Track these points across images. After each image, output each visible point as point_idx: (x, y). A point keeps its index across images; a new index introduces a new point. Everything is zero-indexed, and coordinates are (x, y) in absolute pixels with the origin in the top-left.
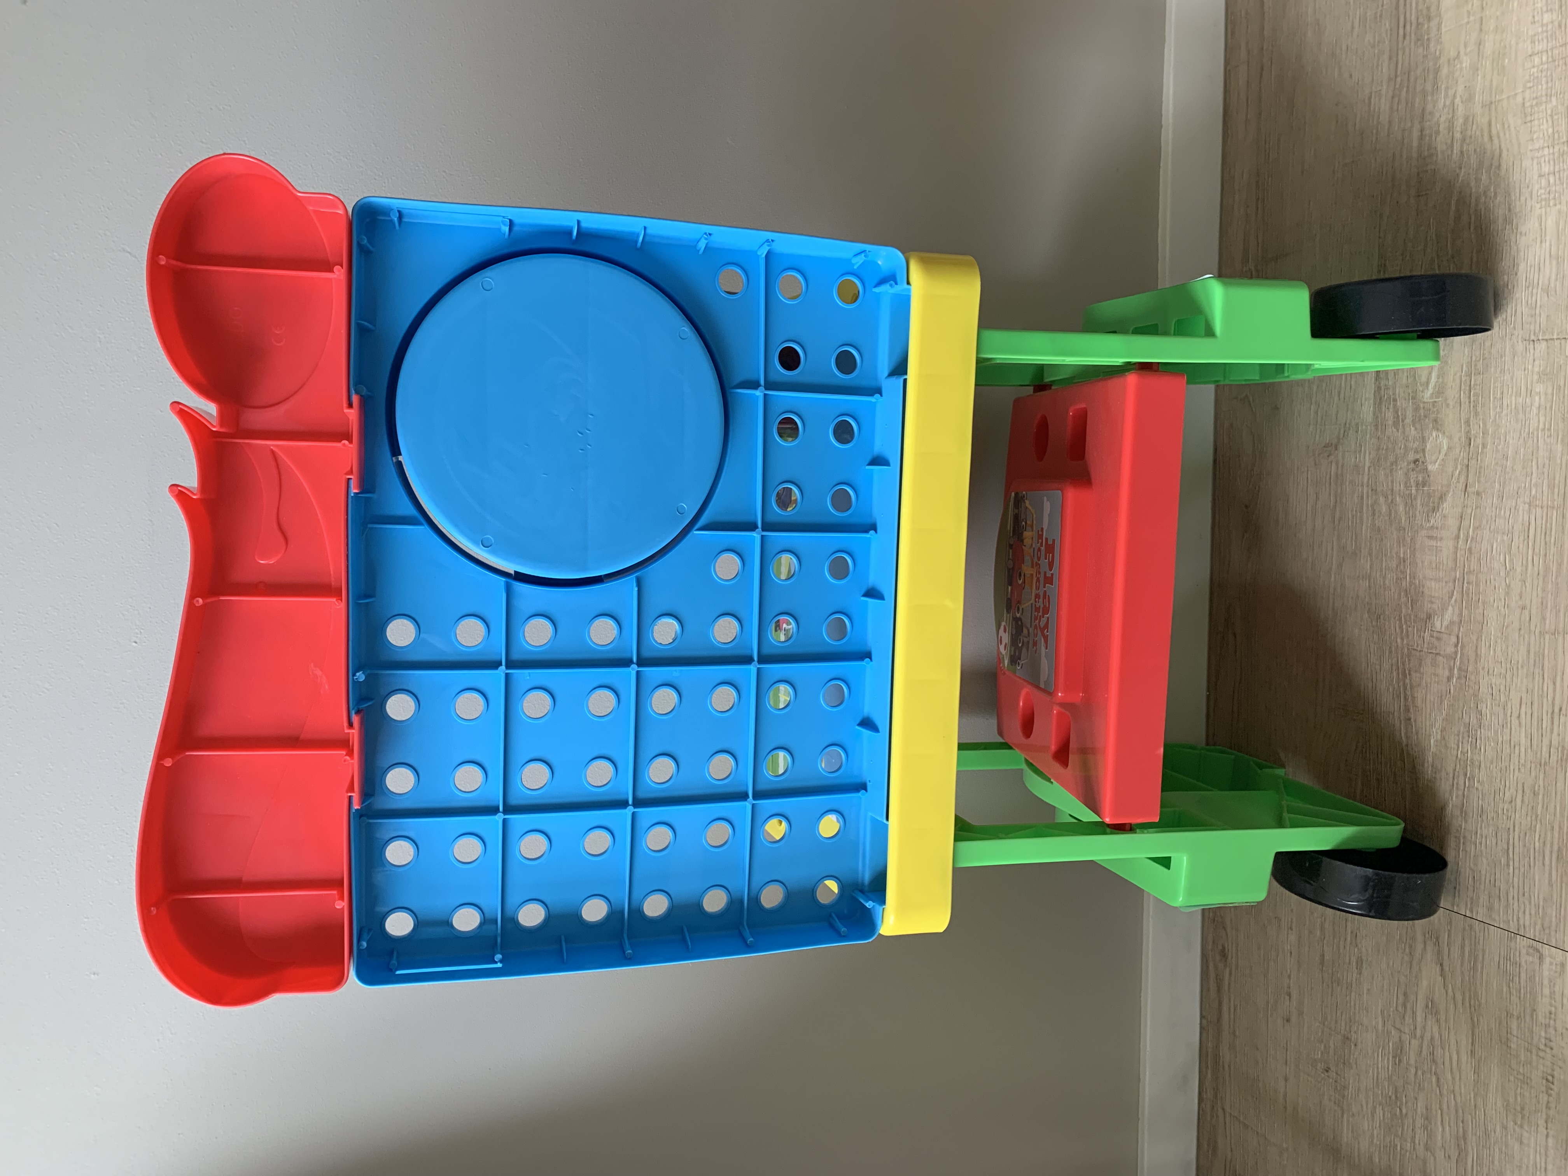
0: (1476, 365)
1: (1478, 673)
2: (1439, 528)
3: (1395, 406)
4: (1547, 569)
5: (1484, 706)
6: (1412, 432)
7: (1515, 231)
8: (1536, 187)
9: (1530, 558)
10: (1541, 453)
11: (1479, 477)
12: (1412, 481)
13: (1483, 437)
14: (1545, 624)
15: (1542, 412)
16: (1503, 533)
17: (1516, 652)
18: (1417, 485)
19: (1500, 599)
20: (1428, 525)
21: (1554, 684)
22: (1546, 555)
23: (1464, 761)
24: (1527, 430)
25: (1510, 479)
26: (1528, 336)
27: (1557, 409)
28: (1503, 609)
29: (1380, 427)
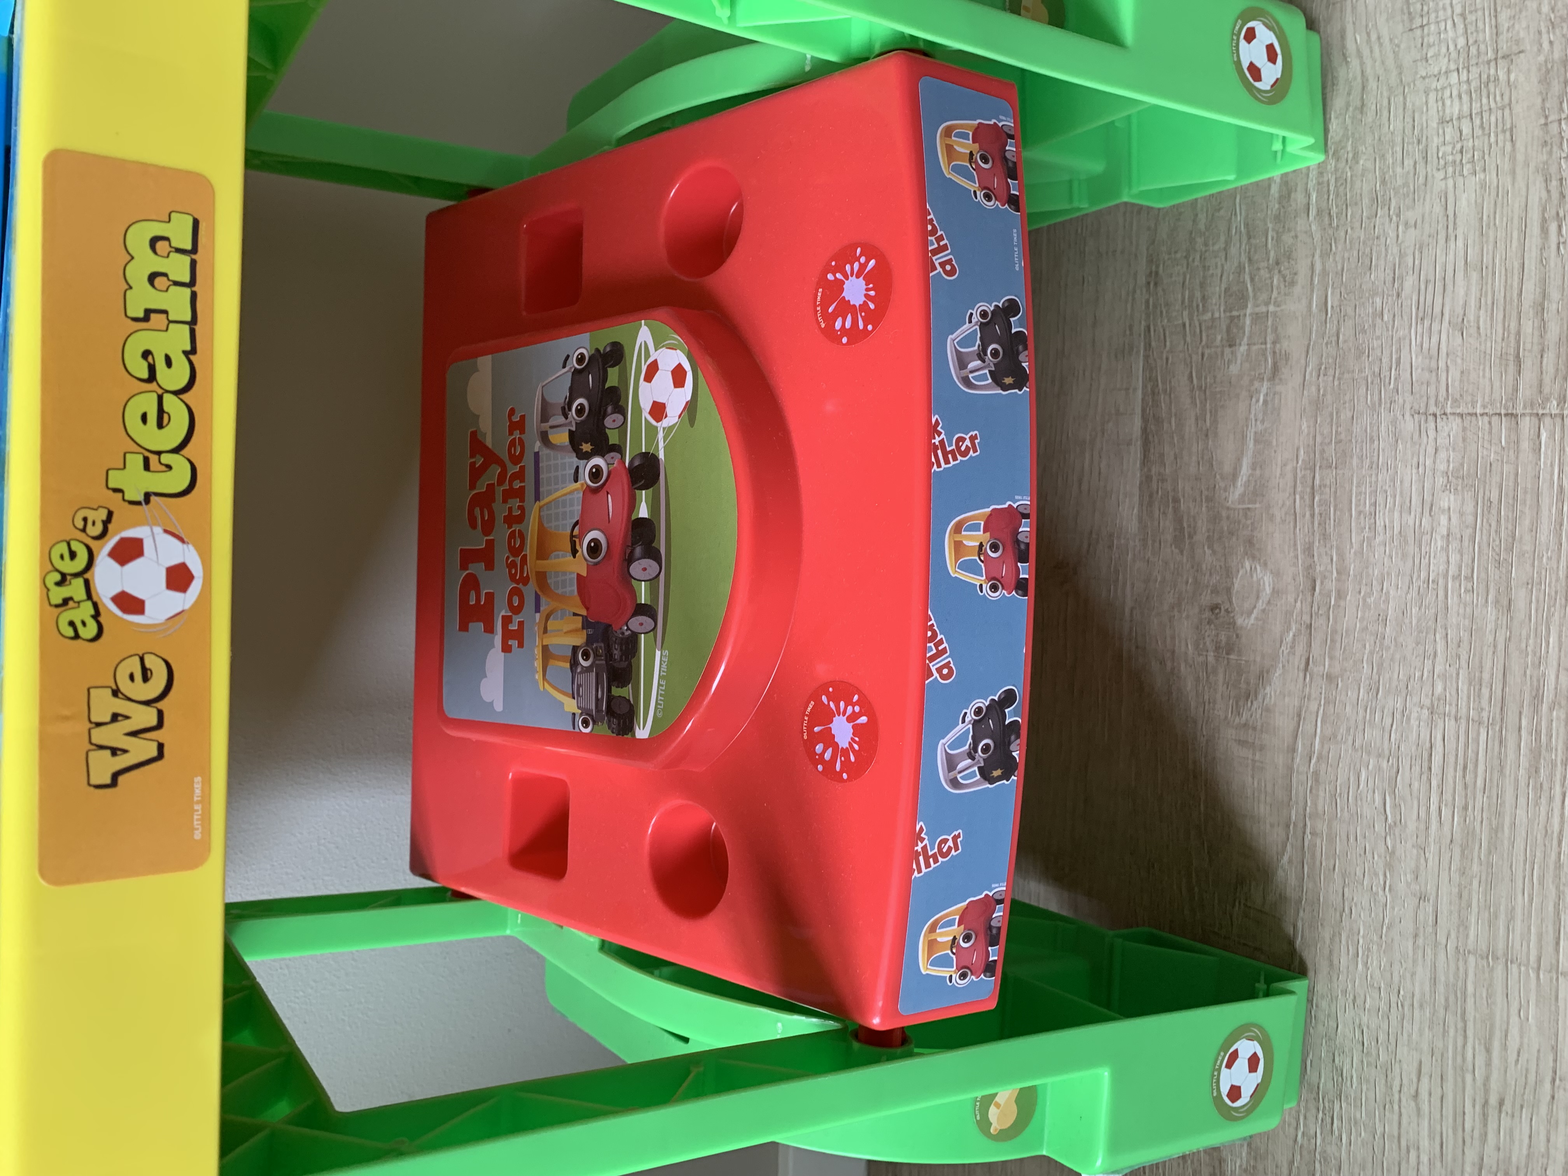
0: (1323, 452)
1: (1334, 999)
2: (1259, 727)
3: (1176, 510)
4: (1469, 834)
5: (1348, 1060)
6: (1208, 558)
7: (1394, 218)
8: (1436, 141)
9: (1434, 808)
10: (1453, 619)
11: (1332, 649)
12: (1208, 640)
13: (1338, 580)
14: (1467, 936)
15: (1454, 545)
16: (1379, 756)
17: (1408, 975)
18: (1217, 648)
19: (1376, 874)
20: (1237, 720)
21: (1488, 1051)
22: (1466, 808)
23: (1309, 1152)
24: (1423, 575)
25: (1392, 660)
26: (1423, 405)
27: (1485, 545)
28: (1381, 893)
29: (1150, 542)
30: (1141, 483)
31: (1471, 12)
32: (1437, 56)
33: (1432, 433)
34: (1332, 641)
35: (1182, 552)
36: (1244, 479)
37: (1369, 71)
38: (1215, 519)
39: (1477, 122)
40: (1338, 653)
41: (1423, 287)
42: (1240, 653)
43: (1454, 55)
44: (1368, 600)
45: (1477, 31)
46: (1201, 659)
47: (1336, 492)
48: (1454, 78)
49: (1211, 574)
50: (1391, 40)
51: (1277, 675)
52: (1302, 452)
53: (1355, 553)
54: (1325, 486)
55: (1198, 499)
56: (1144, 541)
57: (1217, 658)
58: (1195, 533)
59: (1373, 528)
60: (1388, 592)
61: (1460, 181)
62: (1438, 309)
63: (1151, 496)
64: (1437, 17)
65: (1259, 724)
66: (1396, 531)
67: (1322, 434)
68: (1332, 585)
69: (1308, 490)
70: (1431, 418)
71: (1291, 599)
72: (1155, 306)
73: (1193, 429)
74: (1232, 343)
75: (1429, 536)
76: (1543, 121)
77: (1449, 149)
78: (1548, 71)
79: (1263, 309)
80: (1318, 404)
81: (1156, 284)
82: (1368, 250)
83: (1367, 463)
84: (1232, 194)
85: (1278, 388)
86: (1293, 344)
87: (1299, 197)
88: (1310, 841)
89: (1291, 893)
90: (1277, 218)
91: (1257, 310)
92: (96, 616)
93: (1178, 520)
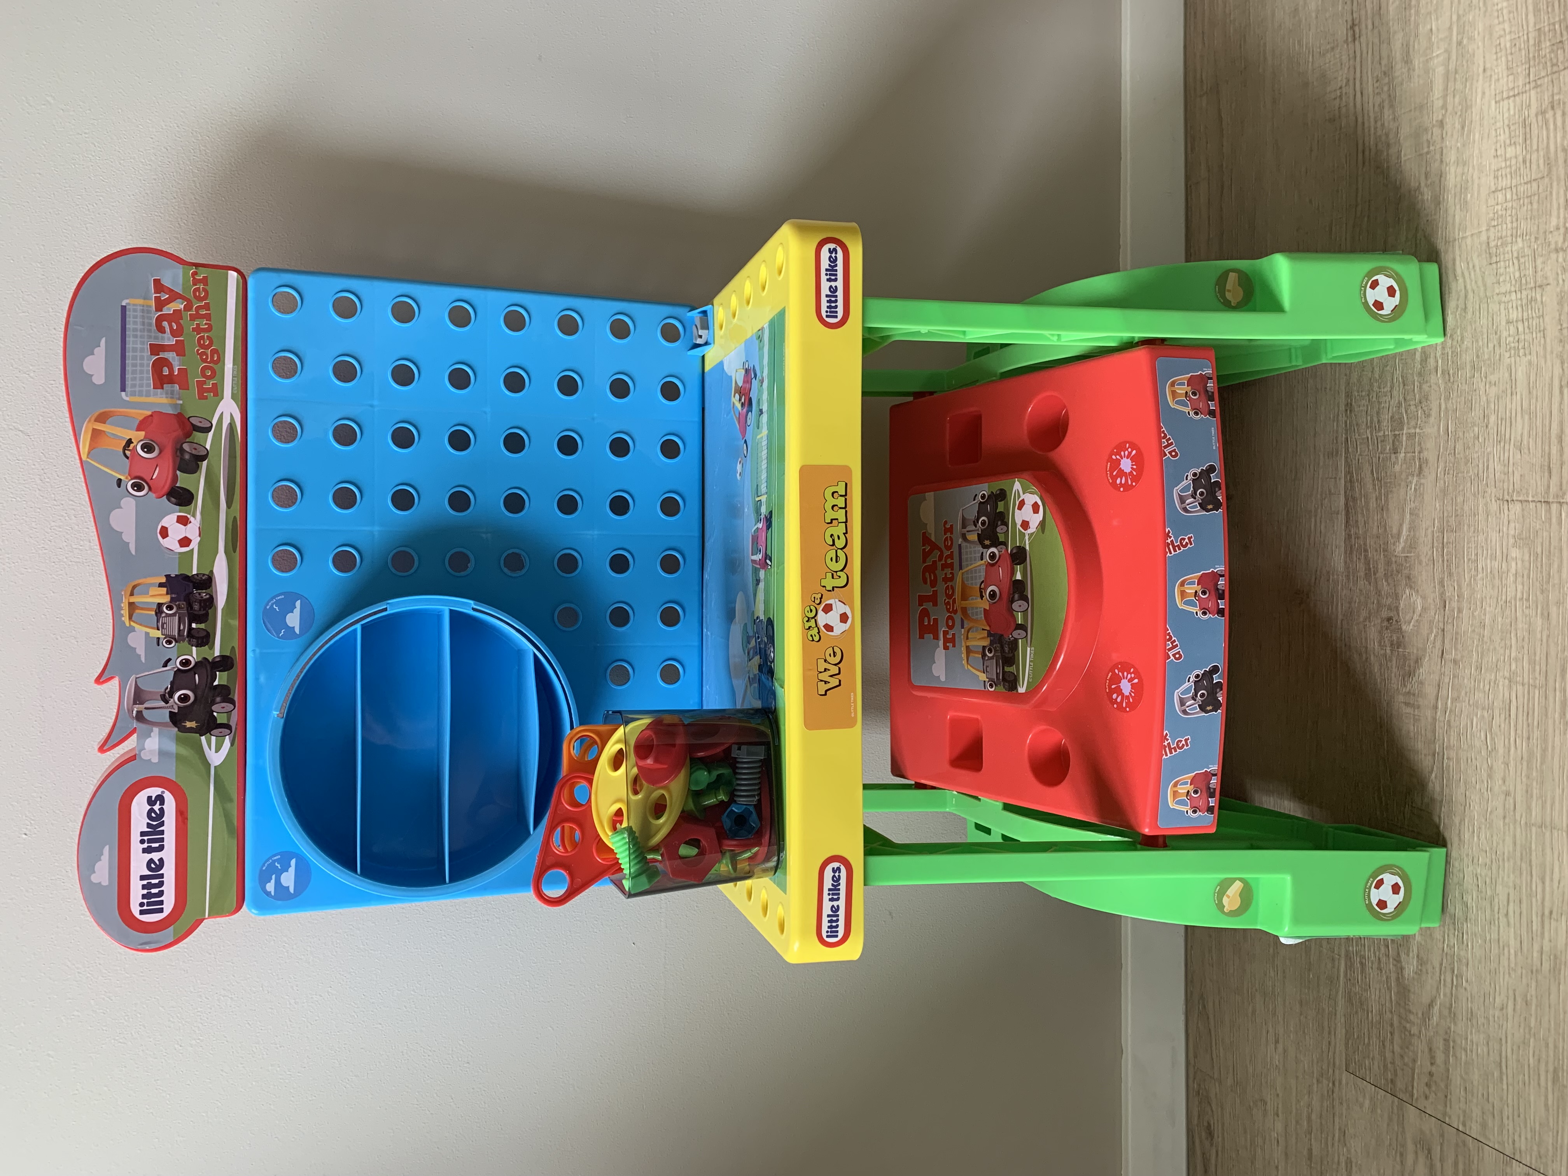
0: (1448, 521)
1: (1462, 860)
2: (1416, 694)
3: (1366, 557)
4: (1531, 754)
5: (1470, 897)
6: (1385, 587)
7: (1484, 379)
8: (1505, 334)
9: (1512, 739)
10: (1520, 625)
11: (1456, 643)
12: (1386, 640)
13: (1458, 601)
14: (1531, 815)
15: (1519, 579)
16: (1483, 709)
17: (1501, 842)
18: (1392, 645)
19: (1483, 781)
20: (1404, 690)
21: (1543, 883)
22: (1529, 738)
23: (1451, 957)
24: (1504, 598)
25: (1488, 650)
26: (1501, 495)
27: (1535, 580)
28: (1486, 793)
29: (1351, 577)
30: (1345, 539)
31: (1522, 257)
32: (1504, 281)
33: (1506, 511)
34: (1456, 639)
35: (1370, 584)
36: (1405, 537)
37: (1469, 287)
38: (1388, 563)
39: (1526, 324)
40: (1459, 646)
41: (1500, 423)
42: (1405, 648)
43: (1513, 282)
44: (1475, 613)
45: (1525, 269)
46: (1382, 652)
47: (1456, 547)
48: (1513, 296)
49: (1387, 598)
50: (1480, 268)
51: (1426, 661)
52: (1436, 521)
53: (1467, 585)
54: (1450, 543)
55: (1378, 550)
56: (1348, 577)
57: (1392, 651)
58: (1377, 572)
59: (1477, 569)
60: (1485, 610)
61: (1518, 359)
62: (1507, 436)
63: (1351, 548)
64: (1504, 258)
65: (1417, 692)
66: (1489, 571)
67: (1447, 511)
68: (1455, 604)
69: (1441, 545)
70: (1505, 503)
71: (1433, 613)
72: (1350, 426)
73: (1375, 506)
74: (1395, 451)
75: (1506, 574)
76: (1559, 327)
77: (1511, 339)
78: (1562, 298)
79: (1413, 431)
80: (1444, 492)
81: (1351, 412)
82: (1470, 398)
83: (1472, 529)
84: (1394, 356)
85: (1422, 481)
86: (1430, 455)
87: (1432, 361)
88: (1447, 764)
89: (1437, 796)
90: (1420, 374)
91: (1410, 431)
92: (819, 633)
93: (1367, 563)
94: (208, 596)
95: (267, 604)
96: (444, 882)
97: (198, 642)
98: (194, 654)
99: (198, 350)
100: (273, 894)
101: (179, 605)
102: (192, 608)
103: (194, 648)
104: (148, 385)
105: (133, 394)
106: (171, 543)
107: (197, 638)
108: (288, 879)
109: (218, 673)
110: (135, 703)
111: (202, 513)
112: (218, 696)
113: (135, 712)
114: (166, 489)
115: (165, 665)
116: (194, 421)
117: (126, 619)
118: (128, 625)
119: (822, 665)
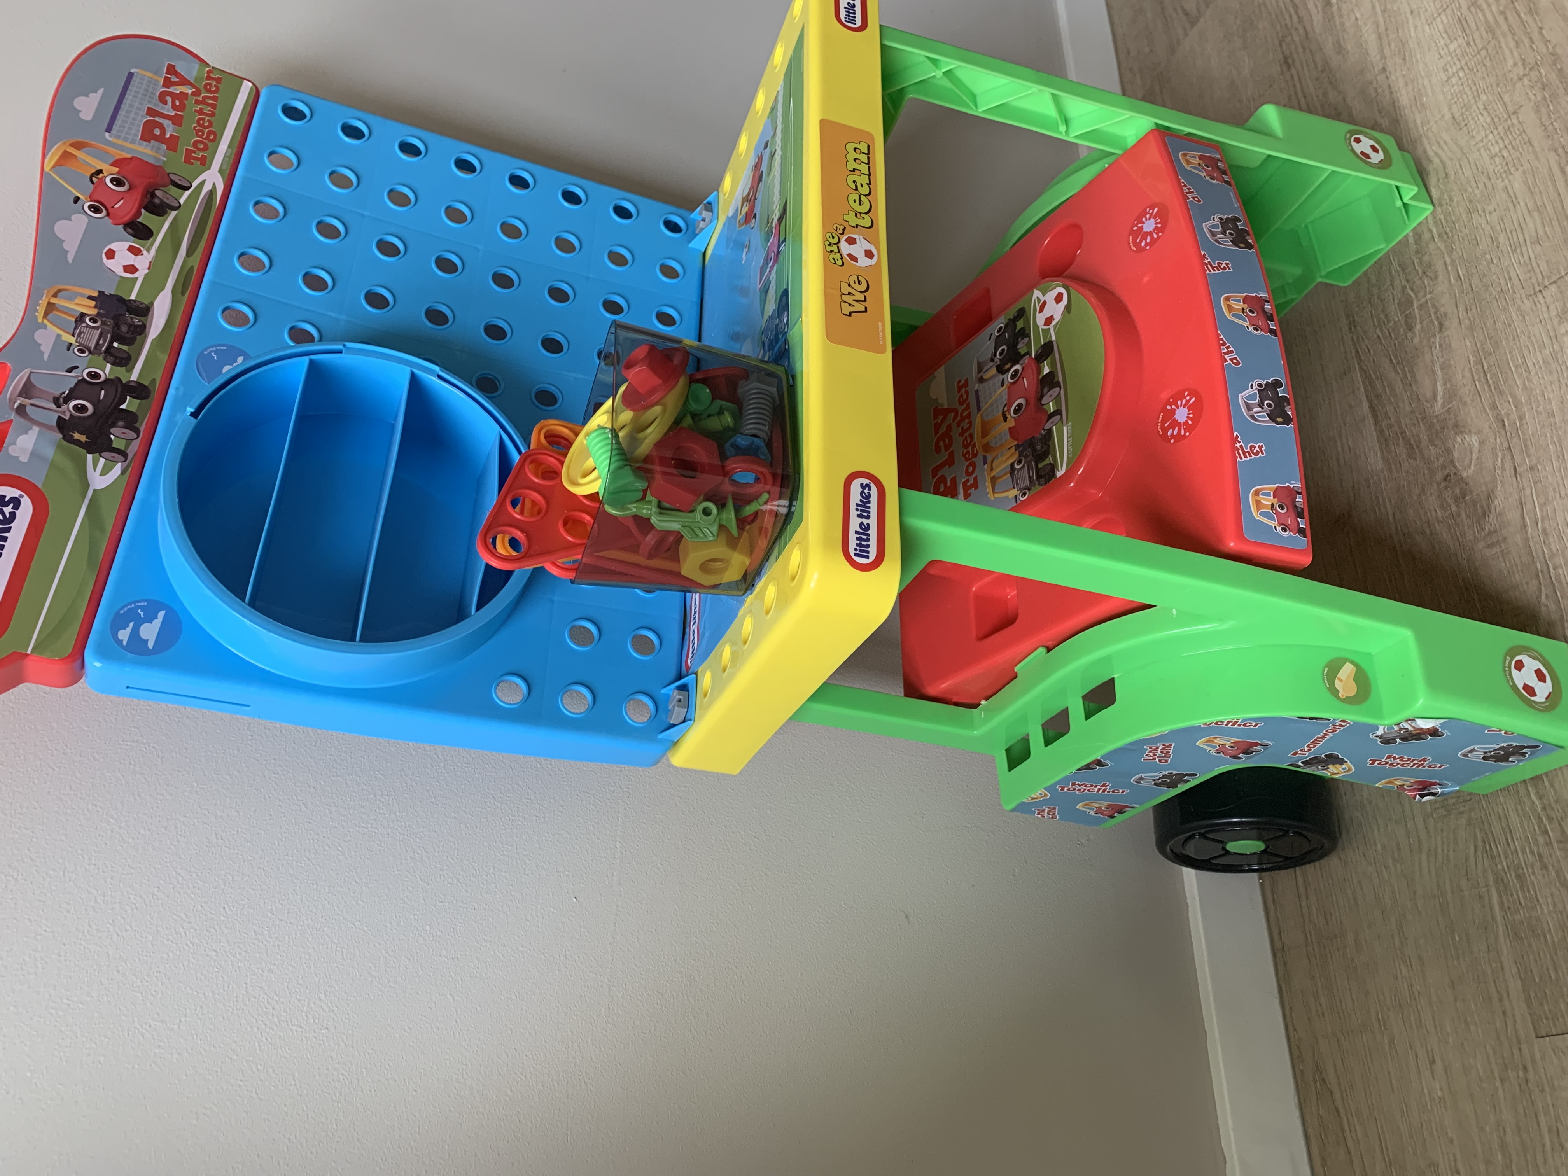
0: (1483, 349)
6: (1433, 451)
7: (1482, 214)
8: (1492, 168)
11: (1527, 451)
12: (1448, 499)
13: (1517, 410)
18: (1456, 500)
20: (1483, 535)
26: (1532, 290)
29: (1393, 467)
30: (1378, 437)
31: (1489, 105)
32: (1478, 132)
33: (1542, 301)
34: (1526, 446)
35: (1415, 459)
36: (1441, 393)
37: (1445, 158)
38: (1430, 427)
39: (1510, 147)
40: (1532, 451)
41: (1510, 235)
42: (1471, 492)
44: (1539, 409)
46: (1447, 513)
47: (1499, 365)
48: (1491, 136)
49: (1438, 460)
51: (1499, 489)
52: (1471, 357)
53: (1522, 390)
54: (1491, 366)
55: (1416, 422)
56: (1390, 470)
57: (1458, 506)
58: (1421, 443)
59: (1528, 370)
60: (1549, 399)
61: (1511, 177)
62: (1522, 240)
63: (1386, 440)
64: (1472, 117)
65: (1497, 526)
66: (1541, 362)
67: (1479, 341)
68: (1514, 416)
69: (1482, 375)
70: (1539, 295)
71: (1492, 440)
72: (1357, 338)
73: (1401, 387)
74: (1410, 328)
75: (1561, 353)
76: (1544, 128)
77: (1500, 167)
78: (1538, 107)
79: (1424, 300)
80: (1472, 328)
81: (1355, 327)
82: (1473, 237)
83: (1511, 339)
84: (1387, 255)
85: (1445, 334)
86: (1446, 304)
87: (1426, 235)
88: (1555, 575)
89: (1555, 617)
90: (1417, 252)
91: (1420, 302)
92: (842, 258)
93: (1407, 442)
94: (140, 323)
95: (206, 349)
96: (353, 639)
97: (115, 361)
98: (107, 371)
99: (196, 127)
100: (125, 643)
101: (105, 321)
102: (119, 328)
103: (109, 366)
104: (136, 135)
105: (118, 137)
106: (116, 266)
107: (116, 357)
108: (150, 632)
109: (128, 398)
110: (20, 395)
111: (157, 251)
112: (121, 420)
113: (16, 405)
114: (127, 219)
115: (70, 370)
116: (172, 177)
117: (40, 315)
118: (40, 321)
119: (846, 289)
